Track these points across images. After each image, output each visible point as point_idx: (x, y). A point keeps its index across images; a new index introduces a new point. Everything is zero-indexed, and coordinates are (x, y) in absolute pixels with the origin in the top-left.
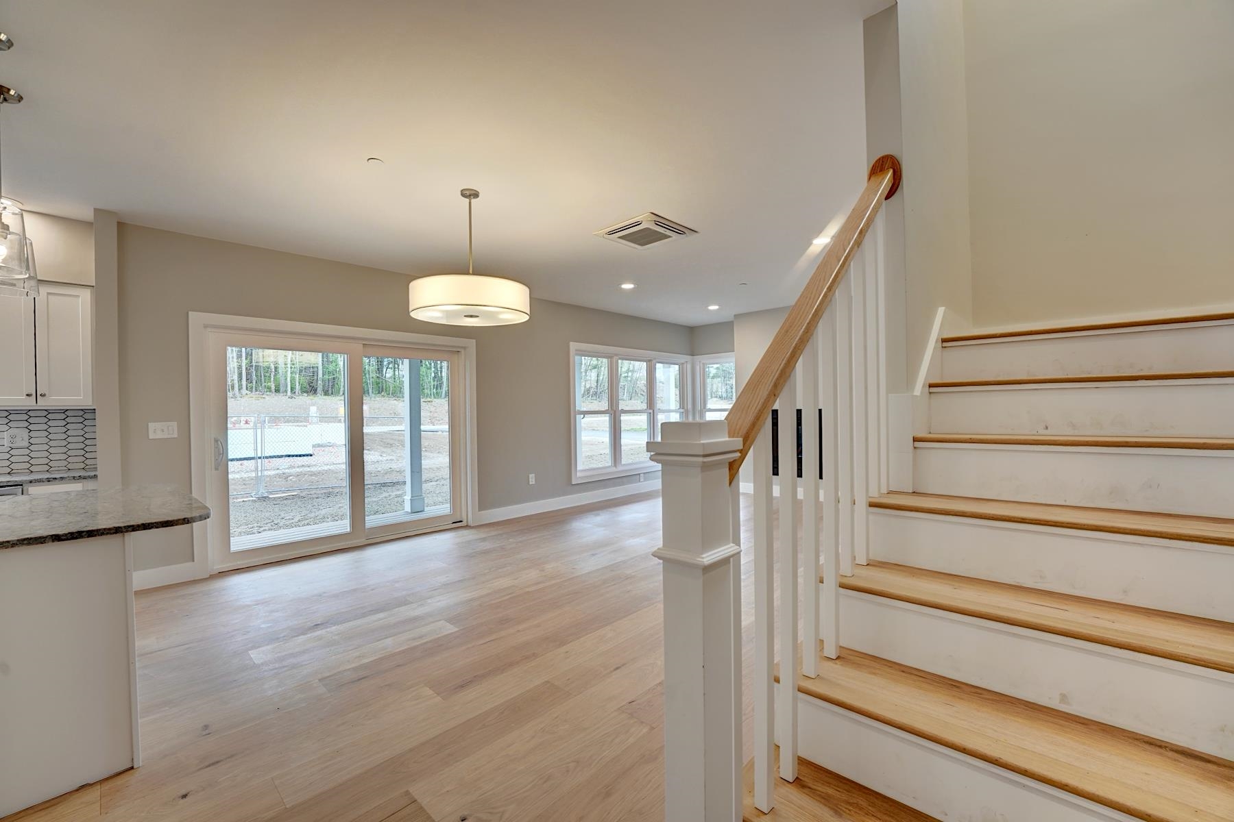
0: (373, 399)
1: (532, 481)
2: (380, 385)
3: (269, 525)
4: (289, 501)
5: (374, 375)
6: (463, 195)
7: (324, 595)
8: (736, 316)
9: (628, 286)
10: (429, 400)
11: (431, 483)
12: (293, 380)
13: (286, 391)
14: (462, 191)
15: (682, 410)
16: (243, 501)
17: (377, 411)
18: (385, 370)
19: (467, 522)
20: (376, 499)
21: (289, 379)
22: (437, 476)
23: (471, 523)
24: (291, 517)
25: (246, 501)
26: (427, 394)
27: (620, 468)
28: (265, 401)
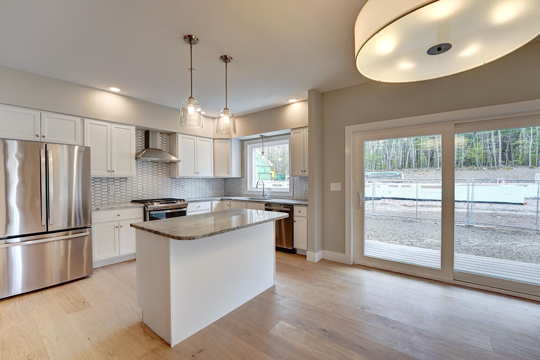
28: (513, 170)
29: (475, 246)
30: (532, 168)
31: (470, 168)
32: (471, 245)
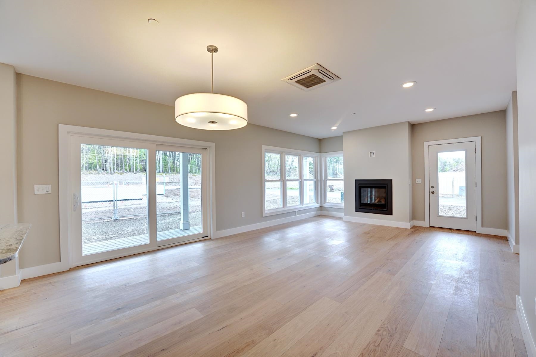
0: (171, 174)
1: (243, 215)
2: (174, 168)
3: (117, 234)
4: (129, 222)
5: (172, 164)
6: (209, 50)
7: (129, 285)
8: (344, 133)
9: (293, 115)
10: (195, 175)
11: (194, 213)
12: (136, 166)
13: (133, 171)
14: (208, 47)
15: (315, 180)
16: (108, 221)
17: (172, 180)
18: (176, 162)
19: (210, 236)
20: (168, 221)
21: (134, 165)
22: (197, 210)
23: (212, 237)
24: (127, 230)
25: (109, 221)
26: (194, 172)
27: (286, 209)
28: (124, 175)
29: (131, 232)
30: (136, 173)
31: (91, 172)
32: (128, 232)
